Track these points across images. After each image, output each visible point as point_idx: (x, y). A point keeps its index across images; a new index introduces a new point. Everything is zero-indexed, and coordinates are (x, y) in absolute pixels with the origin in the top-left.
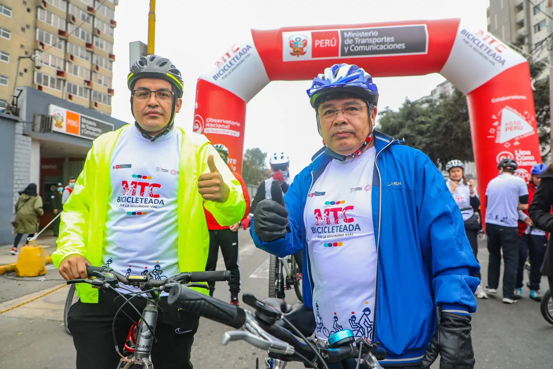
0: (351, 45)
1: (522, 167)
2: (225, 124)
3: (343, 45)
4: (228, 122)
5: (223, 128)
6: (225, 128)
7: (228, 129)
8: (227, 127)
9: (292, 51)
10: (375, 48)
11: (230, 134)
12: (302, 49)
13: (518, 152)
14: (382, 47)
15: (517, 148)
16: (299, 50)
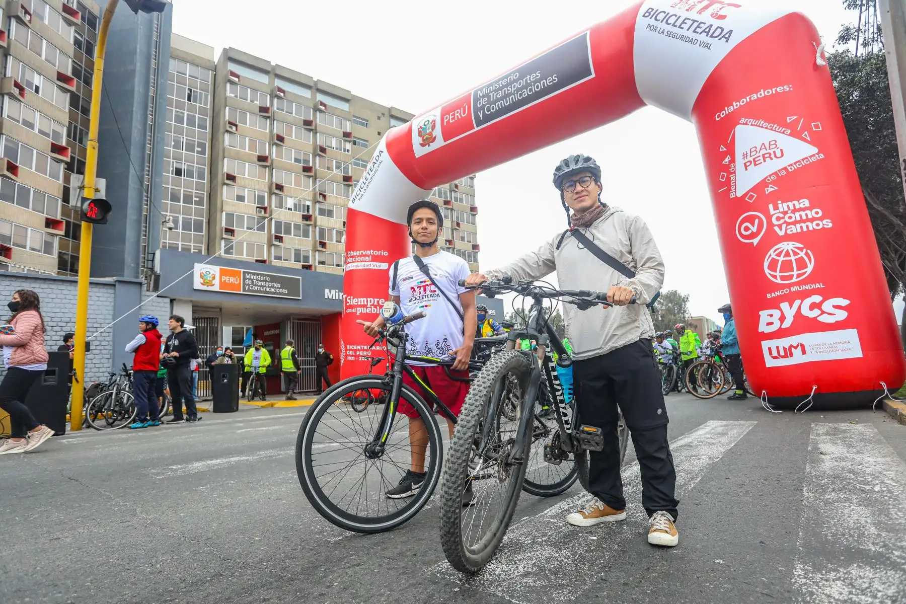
0: (485, 105)
1: (788, 238)
2: (366, 255)
3: (477, 110)
4: (368, 252)
5: (363, 261)
6: (365, 261)
7: (369, 261)
8: (367, 259)
9: (421, 142)
10: (518, 97)
11: (372, 267)
12: (430, 134)
13: (776, 208)
14: (526, 93)
15: (774, 198)
16: (427, 136)
